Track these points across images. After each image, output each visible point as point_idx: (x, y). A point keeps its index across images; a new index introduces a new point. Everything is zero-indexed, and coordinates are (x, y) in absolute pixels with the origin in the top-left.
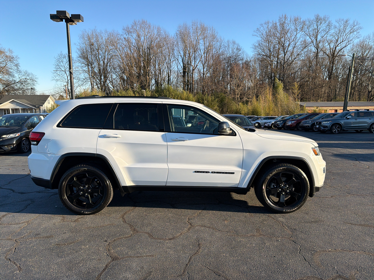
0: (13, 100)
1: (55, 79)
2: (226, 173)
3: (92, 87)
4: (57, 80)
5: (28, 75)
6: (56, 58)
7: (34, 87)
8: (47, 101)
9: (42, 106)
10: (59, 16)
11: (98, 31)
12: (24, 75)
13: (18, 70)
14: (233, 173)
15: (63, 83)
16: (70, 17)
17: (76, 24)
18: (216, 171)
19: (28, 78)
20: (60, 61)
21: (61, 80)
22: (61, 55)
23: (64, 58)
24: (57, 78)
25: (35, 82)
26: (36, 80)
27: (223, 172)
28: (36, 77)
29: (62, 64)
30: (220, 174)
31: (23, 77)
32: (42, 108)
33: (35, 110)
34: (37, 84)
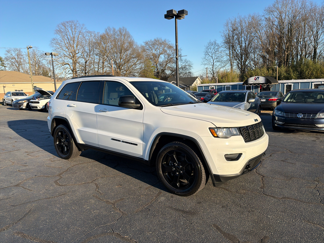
0: (173, 81)
1: (204, 63)
2: (132, 144)
3: (231, 67)
4: (205, 64)
5: (187, 63)
6: (206, 46)
7: (190, 71)
8: (196, 81)
9: (191, 85)
10: (169, 15)
11: (243, 17)
12: (184, 63)
13: (180, 59)
14: (136, 145)
15: (209, 66)
16: (177, 14)
17: (184, 18)
18: (125, 141)
19: (187, 64)
20: (209, 48)
21: (208, 64)
22: (210, 43)
23: (212, 45)
24: (205, 62)
25: (191, 67)
26: (192, 65)
27: (130, 142)
28: (192, 63)
29: (210, 50)
30: (128, 144)
31: (184, 64)
32: (191, 87)
33: (187, 88)
34: (192, 68)
